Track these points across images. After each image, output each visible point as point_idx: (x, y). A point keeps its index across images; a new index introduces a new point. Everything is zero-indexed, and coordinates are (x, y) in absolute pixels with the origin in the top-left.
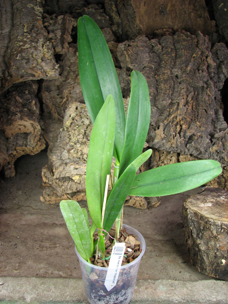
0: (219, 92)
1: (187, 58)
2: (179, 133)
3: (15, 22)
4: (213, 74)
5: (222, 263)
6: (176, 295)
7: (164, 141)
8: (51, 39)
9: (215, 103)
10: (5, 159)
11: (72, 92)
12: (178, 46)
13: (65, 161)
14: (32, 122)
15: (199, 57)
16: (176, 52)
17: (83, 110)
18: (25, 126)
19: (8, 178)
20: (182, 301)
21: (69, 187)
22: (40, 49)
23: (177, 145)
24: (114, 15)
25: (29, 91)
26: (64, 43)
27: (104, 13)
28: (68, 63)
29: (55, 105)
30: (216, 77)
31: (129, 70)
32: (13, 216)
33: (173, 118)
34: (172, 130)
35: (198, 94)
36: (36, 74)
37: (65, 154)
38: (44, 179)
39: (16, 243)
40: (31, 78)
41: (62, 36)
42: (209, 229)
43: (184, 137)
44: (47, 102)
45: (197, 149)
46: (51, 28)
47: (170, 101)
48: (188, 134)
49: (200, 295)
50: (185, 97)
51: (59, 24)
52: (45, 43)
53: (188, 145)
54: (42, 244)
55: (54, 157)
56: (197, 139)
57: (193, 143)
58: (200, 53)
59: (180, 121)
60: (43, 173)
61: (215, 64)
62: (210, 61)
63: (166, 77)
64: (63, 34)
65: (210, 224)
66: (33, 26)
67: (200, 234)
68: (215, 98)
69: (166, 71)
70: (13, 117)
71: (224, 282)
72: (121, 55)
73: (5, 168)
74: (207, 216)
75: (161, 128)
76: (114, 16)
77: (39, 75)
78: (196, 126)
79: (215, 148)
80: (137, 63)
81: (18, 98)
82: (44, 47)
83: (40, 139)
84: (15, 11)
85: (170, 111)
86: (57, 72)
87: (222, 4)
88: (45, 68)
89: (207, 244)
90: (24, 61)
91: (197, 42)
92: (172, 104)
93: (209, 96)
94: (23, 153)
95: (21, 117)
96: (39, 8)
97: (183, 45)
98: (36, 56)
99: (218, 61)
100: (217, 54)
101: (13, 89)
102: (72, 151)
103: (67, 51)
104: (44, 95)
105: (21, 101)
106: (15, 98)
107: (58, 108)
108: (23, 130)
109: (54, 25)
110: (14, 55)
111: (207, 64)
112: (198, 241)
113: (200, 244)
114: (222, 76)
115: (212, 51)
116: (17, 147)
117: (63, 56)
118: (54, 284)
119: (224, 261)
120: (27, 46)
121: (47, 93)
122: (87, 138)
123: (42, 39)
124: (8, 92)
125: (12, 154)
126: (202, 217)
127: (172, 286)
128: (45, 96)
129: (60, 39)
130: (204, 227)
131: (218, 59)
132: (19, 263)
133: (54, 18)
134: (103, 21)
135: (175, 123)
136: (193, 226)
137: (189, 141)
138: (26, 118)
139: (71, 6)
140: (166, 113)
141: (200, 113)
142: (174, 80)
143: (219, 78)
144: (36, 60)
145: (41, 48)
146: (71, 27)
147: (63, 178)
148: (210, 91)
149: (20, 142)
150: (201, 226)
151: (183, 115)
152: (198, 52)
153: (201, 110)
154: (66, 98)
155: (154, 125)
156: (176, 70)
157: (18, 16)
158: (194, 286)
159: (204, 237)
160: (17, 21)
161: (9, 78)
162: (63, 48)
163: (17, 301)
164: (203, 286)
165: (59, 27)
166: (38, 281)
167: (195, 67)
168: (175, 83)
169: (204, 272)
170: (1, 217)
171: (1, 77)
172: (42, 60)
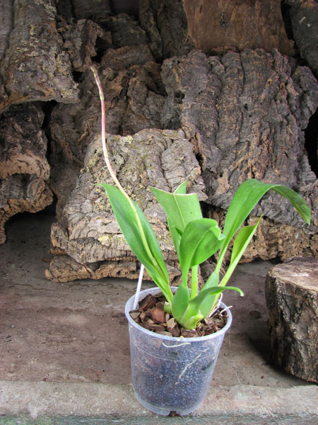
0: (303, 133)
1: (259, 83)
3: (16, 22)
4: (294, 108)
6: (264, 406)
7: (229, 194)
8: (68, 49)
9: (298, 145)
11: (94, 123)
12: (247, 67)
13: (87, 215)
14: (38, 158)
15: (276, 83)
16: (244, 74)
17: (115, 143)
18: (27, 164)
20: (273, 415)
21: (92, 253)
24: (151, 30)
25: (33, 119)
26: (85, 56)
27: (139, 25)
28: (90, 85)
29: (69, 142)
30: (299, 111)
31: (179, 96)
33: (242, 162)
34: (240, 178)
35: (275, 132)
36: (45, 92)
37: (87, 205)
38: (54, 242)
39: (10, 334)
40: (38, 98)
41: (83, 47)
42: (310, 306)
44: (57, 138)
45: (274, 207)
46: (67, 35)
47: (237, 139)
49: (299, 405)
50: (258, 134)
51: (78, 31)
52: (59, 53)
53: (263, 202)
54: (50, 336)
55: (71, 209)
57: (269, 198)
58: (277, 77)
59: (252, 166)
60: (52, 233)
61: (298, 94)
62: (291, 89)
63: (231, 106)
64: (84, 43)
65: (312, 299)
66: (43, 29)
67: (296, 315)
68: (299, 139)
69: (230, 99)
70: (11, 150)
72: (168, 75)
74: (306, 287)
75: (226, 176)
76: (152, 32)
77: (50, 95)
78: (274, 175)
80: (190, 86)
81: (16, 126)
82: (58, 59)
83: (45, 190)
84: (18, 7)
85: (236, 154)
86: (76, 93)
87: (304, 18)
88: (59, 86)
89: (305, 330)
90: (30, 74)
91: (273, 63)
92: (238, 143)
93: (290, 134)
94: (19, 210)
95: (22, 150)
96: (51, 7)
97: (254, 66)
98: (46, 68)
100: (299, 81)
101: (10, 114)
102: (98, 201)
104: (52, 128)
105: (21, 131)
106: (13, 125)
107: (73, 147)
108: (25, 170)
109: (72, 32)
110: (14, 64)
111: (286, 94)
112: (293, 327)
113: (295, 330)
114: (306, 112)
115: (293, 76)
116: (11, 201)
117: (83, 75)
118: (75, 391)
120: (34, 53)
121: (58, 126)
123: (55, 47)
124: (3, 117)
125: (2, 209)
126: (298, 290)
127: (255, 394)
128: (56, 129)
129: (80, 51)
130: (301, 305)
131: (301, 87)
132: (16, 362)
134: (138, 37)
135: (245, 169)
136: (284, 304)
137: (265, 197)
138: (30, 152)
139: (92, 15)
140: (232, 156)
141: (279, 159)
142: (243, 111)
143: (302, 113)
144: (47, 74)
145: (53, 59)
146: (96, 37)
147: (84, 239)
148: (291, 128)
149: (15, 194)
150: (296, 303)
151: (257, 159)
152: (275, 76)
153: (279, 153)
154: (86, 133)
155: (215, 172)
156: (245, 98)
157: (21, 14)
158: (288, 394)
159: (302, 320)
160: (19, 21)
161: (5, 97)
162: (84, 62)
163: (15, 416)
164: (301, 394)
165: (79, 34)
166: (48, 387)
167: (270, 96)
168: (244, 116)
169: (299, 375)
172: (55, 75)
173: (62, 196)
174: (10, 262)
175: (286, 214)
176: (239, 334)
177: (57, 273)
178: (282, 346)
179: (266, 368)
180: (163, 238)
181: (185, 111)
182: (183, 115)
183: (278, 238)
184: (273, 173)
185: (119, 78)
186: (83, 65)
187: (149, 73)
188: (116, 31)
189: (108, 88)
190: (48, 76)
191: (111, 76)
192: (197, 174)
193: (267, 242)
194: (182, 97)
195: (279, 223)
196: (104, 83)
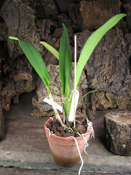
0: (128, 60)
1: (110, 41)
2: (105, 81)
3: (21, 23)
4: (124, 50)
5: (123, 146)
6: (98, 162)
7: (97, 85)
8: (39, 32)
9: (125, 64)
10: (14, 94)
11: (50, 59)
12: (106, 35)
13: (44, 94)
14: (28, 74)
15: (117, 41)
17: (54, 68)
18: (24, 76)
19: (15, 104)
20: (101, 165)
21: (46, 107)
23: (104, 87)
24: (73, 19)
25: (27, 59)
26: (46, 34)
27: (69, 18)
30: (126, 51)
32: (17, 123)
33: (102, 73)
34: (101, 79)
35: (116, 60)
37: (44, 91)
38: (33, 104)
39: (18, 135)
41: (45, 30)
42: (116, 128)
43: (108, 83)
45: (115, 89)
46: (39, 26)
47: (101, 64)
48: (110, 81)
49: (111, 162)
50: (109, 62)
51: (43, 24)
52: (36, 34)
53: (110, 87)
54: (31, 136)
55: (39, 92)
56: (115, 84)
57: (112, 86)
58: (117, 39)
59: (106, 74)
60: (33, 100)
61: (125, 44)
62: (123, 43)
63: (99, 51)
64: (45, 29)
65: (117, 126)
66: (30, 25)
67: (112, 131)
68: (125, 62)
69: (99, 48)
70: (18, 72)
71: (125, 157)
73: (14, 99)
74: (115, 121)
75: (96, 78)
76: (74, 20)
78: (114, 77)
79: (124, 89)
80: (83, 44)
81: (21, 62)
82: (36, 36)
83: (32, 84)
84: (21, 17)
85: (100, 69)
86: (42, 49)
87: (130, 13)
89: (115, 136)
91: (116, 33)
92: (101, 65)
93: (122, 61)
94: (23, 91)
95: (22, 71)
96: (33, 16)
97: (108, 35)
98: (31, 40)
99: (127, 43)
100: (127, 39)
101: (19, 57)
103: (47, 38)
105: (23, 64)
106: (20, 62)
108: (23, 78)
109: (41, 25)
111: (121, 45)
112: (111, 135)
113: (112, 136)
115: (124, 37)
116: (20, 88)
117: (46, 41)
118: (36, 155)
119: (124, 146)
120: (27, 35)
122: (56, 83)
123: (34, 32)
124: (16, 59)
125: (17, 91)
126: (113, 122)
127: (96, 158)
129: (44, 32)
130: (114, 127)
131: (127, 42)
132: (19, 145)
133: (41, 21)
134: (68, 23)
135: (103, 75)
136: (108, 127)
138: (25, 72)
139: (51, 15)
140: (98, 70)
141: (116, 71)
142: (103, 53)
143: (128, 52)
144: (31, 42)
145: (34, 37)
146: (50, 26)
147: (43, 103)
148: (122, 58)
149: (22, 86)
150: (112, 127)
151: (107, 71)
152: (116, 38)
153: (117, 69)
154: (46, 63)
155: (92, 76)
156: (104, 48)
157: (22, 20)
158: (108, 158)
159: (114, 133)
160: (22, 23)
161: (17, 52)
162: (45, 36)
163: (16, 162)
164: (113, 158)
165: (44, 26)
166: (27, 153)
167: (114, 46)
169: (114, 152)
170: (10, 123)
171: (13, 51)
172: (34, 43)
173: (38, 86)
174: (20, 110)
175: (119, 92)
176: (97, 137)
177: (35, 114)
178: (109, 141)
179: (104, 149)
183: (117, 100)
185: (58, 42)
187: (71, 38)
188: (59, 21)
189: (54, 45)
191: (55, 41)
192: (84, 78)
193: (113, 102)
194: (81, 49)
195: (117, 95)
196: (53, 43)
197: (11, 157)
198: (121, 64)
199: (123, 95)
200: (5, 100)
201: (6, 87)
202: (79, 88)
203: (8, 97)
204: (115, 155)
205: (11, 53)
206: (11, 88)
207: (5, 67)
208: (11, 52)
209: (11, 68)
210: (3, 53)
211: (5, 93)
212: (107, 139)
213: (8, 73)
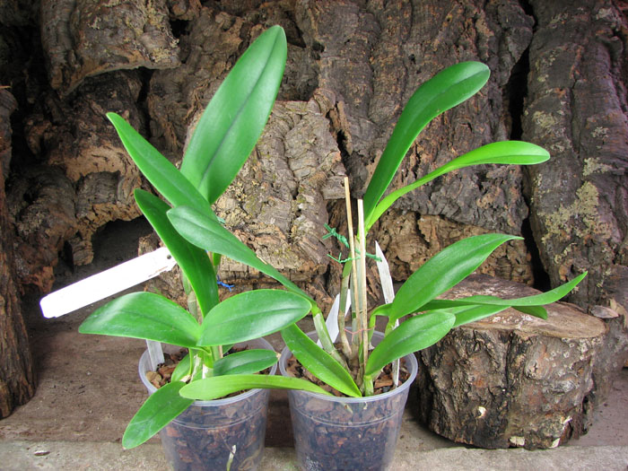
0: (500, 91)
1: (433, 21)
2: (415, 171)
4: (487, 55)
5: (478, 413)
9: (488, 110)
10: (70, 227)
11: (206, 94)
14: (121, 151)
15: (458, 20)
16: (413, 10)
18: (106, 159)
19: (79, 267)
22: (140, 7)
25: (119, 93)
28: (200, 38)
29: (172, 122)
30: (495, 59)
31: (318, 48)
36: (129, 57)
39: (84, 384)
40: (120, 66)
42: (451, 345)
44: (156, 117)
45: (450, 202)
47: (397, 106)
53: (433, 195)
54: (134, 385)
56: (451, 182)
57: (442, 190)
58: (460, 11)
59: (417, 146)
61: (492, 34)
62: (482, 27)
63: (390, 59)
65: (454, 336)
67: (437, 358)
68: (491, 101)
69: (390, 49)
70: (83, 142)
71: (483, 451)
72: (303, 19)
73: (74, 247)
75: (377, 160)
77: (136, 60)
78: (449, 157)
79: (487, 199)
80: (331, 34)
81: (95, 105)
82: (149, 5)
83: (142, 188)
86: (175, 54)
88: (150, 46)
89: (449, 377)
90: (108, 33)
92: (401, 113)
93: (477, 96)
94: (109, 218)
95: (98, 140)
98: (131, 21)
99: (498, 29)
100: (497, 14)
101: (87, 89)
103: (196, 13)
104: (151, 103)
105: (102, 111)
106: (90, 105)
107: (178, 128)
108: (103, 166)
110: (86, 19)
111: (474, 34)
112: (434, 372)
113: (436, 377)
114: (507, 59)
115: (487, 6)
116: (97, 206)
117: (190, 24)
118: (147, 454)
119: (482, 410)
120: (114, 1)
121: (157, 99)
124: (78, 94)
125: (86, 218)
128: (154, 103)
130: (442, 343)
131: (499, 23)
132: (86, 419)
137: (436, 188)
138: (108, 144)
141: (457, 132)
142: (407, 66)
143: (501, 61)
144: (132, 30)
145: (142, 7)
149: (103, 196)
151: (423, 135)
152: (457, 9)
153: (460, 125)
154: (193, 107)
155: (366, 156)
156: (410, 46)
158: (422, 459)
159: (444, 363)
161: (77, 66)
162: (188, 7)
164: (439, 459)
166: (116, 449)
167: (449, 40)
168: (410, 72)
169: (445, 434)
170: (58, 337)
171: (61, 64)
172: (145, 30)
175: (467, 212)
178: (425, 396)
179: (410, 425)
180: (281, 253)
181: (324, 71)
182: (320, 76)
184: (448, 154)
185: (237, 27)
186: (187, 10)
189: (222, 41)
190: (134, 33)
191: (228, 24)
192: (333, 161)
194: (322, 51)
195: (462, 224)
196: (217, 34)
197: (54, 463)
198: (475, 109)
199: (481, 222)
200: (34, 250)
201: (40, 200)
202: (316, 200)
203: (46, 240)
204: (449, 447)
205: (56, 71)
206: (58, 206)
207: (35, 124)
208: (56, 67)
209: (55, 128)
210: (25, 72)
211: (36, 224)
212: (419, 389)
213: (46, 147)
